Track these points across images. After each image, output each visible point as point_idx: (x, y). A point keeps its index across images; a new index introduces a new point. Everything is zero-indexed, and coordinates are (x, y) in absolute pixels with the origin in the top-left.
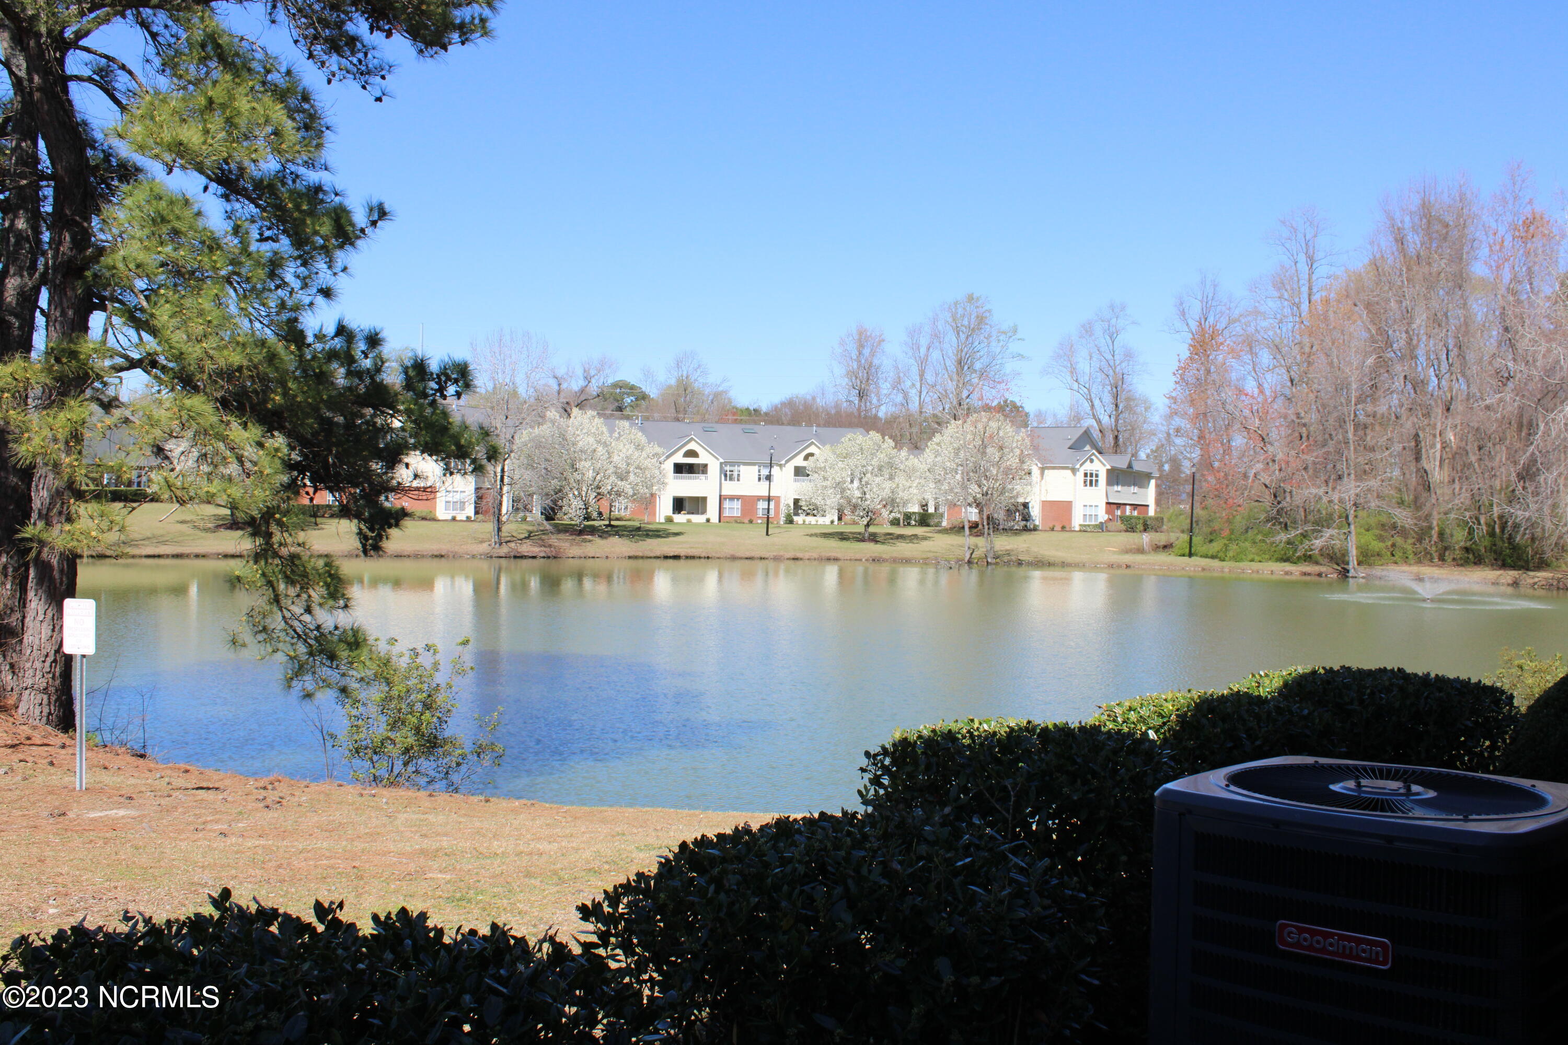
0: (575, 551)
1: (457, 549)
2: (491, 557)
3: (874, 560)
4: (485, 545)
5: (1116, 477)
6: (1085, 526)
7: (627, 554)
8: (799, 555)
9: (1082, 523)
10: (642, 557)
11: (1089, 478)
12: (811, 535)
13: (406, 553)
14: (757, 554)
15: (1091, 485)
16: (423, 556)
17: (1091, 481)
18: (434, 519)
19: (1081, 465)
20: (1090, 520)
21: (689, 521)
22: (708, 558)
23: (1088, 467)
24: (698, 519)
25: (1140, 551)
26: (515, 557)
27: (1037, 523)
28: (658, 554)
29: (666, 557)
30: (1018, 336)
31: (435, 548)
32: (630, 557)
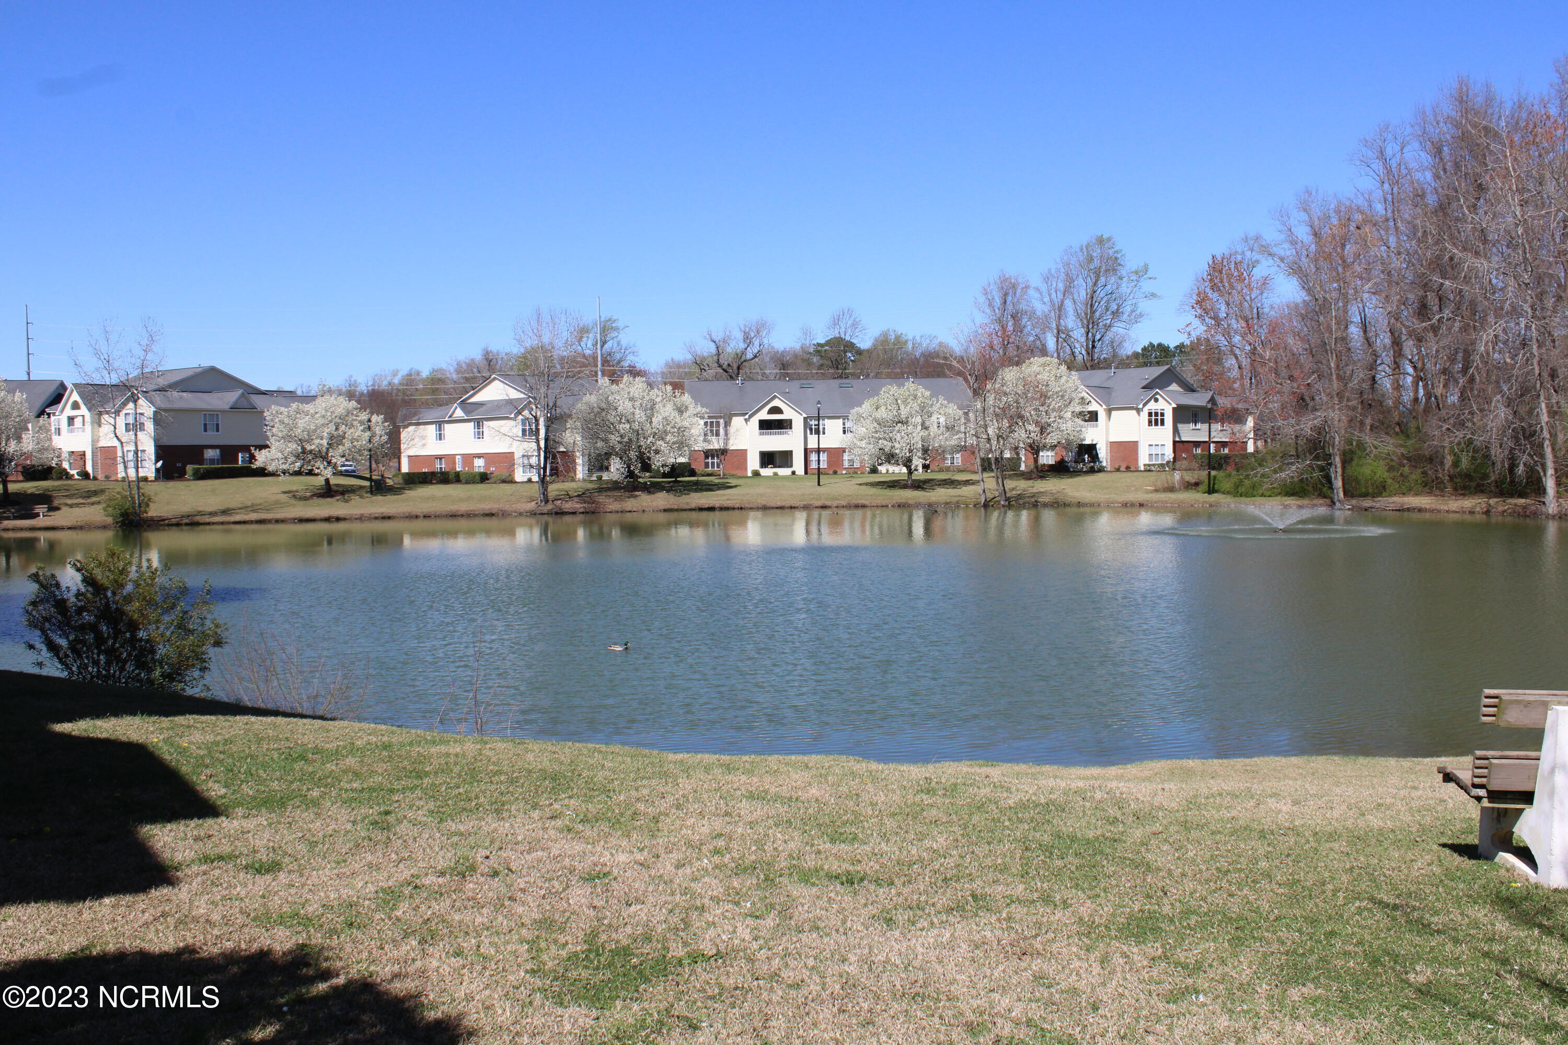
0: (614, 506)
1: (507, 507)
2: (535, 514)
3: (899, 506)
4: (533, 503)
5: (1183, 414)
6: (1149, 465)
7: (662, 508)
8: (828, 503)
9: (1147, 462)
10: (677, 510)
11: (1153, 418)
12: (860, 484)
13: (460, 513)
14: (787, 504)
15: (1156, 424)
16: (475, 515)
17: (1156, 421)
18: (512, 482)
19: (1144, 405)
20: (1157, 459)
21: (776, 474)
22: (741, 508)
23: (1152, 406)
24: (784, 472)
25: (1171, 489)
26: (557, 513)
27: (1104, 464)
28: (693, 506)
29: (701, 509)
30: (1149, 275)
31: (486, 506)
32: (665, 510)
